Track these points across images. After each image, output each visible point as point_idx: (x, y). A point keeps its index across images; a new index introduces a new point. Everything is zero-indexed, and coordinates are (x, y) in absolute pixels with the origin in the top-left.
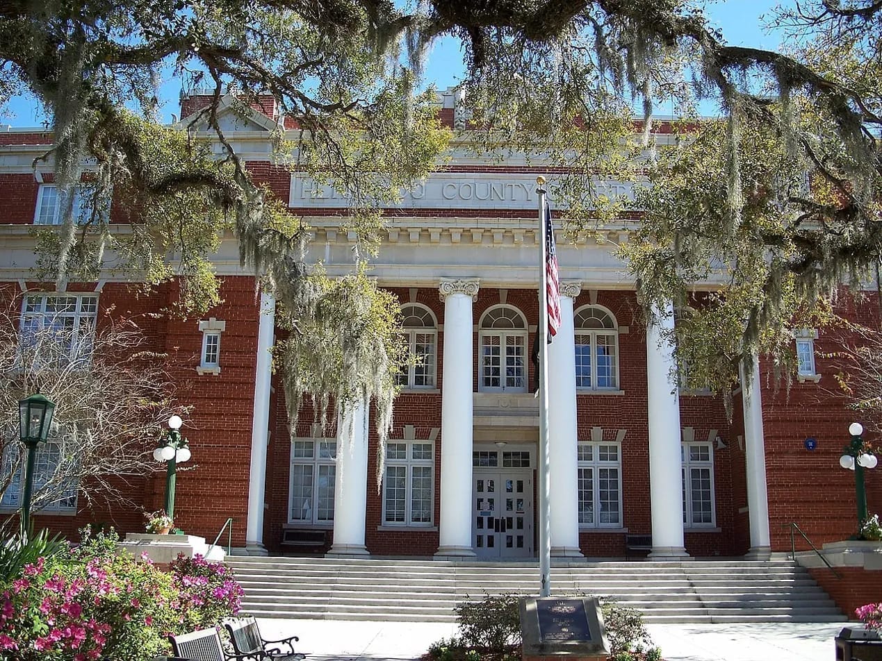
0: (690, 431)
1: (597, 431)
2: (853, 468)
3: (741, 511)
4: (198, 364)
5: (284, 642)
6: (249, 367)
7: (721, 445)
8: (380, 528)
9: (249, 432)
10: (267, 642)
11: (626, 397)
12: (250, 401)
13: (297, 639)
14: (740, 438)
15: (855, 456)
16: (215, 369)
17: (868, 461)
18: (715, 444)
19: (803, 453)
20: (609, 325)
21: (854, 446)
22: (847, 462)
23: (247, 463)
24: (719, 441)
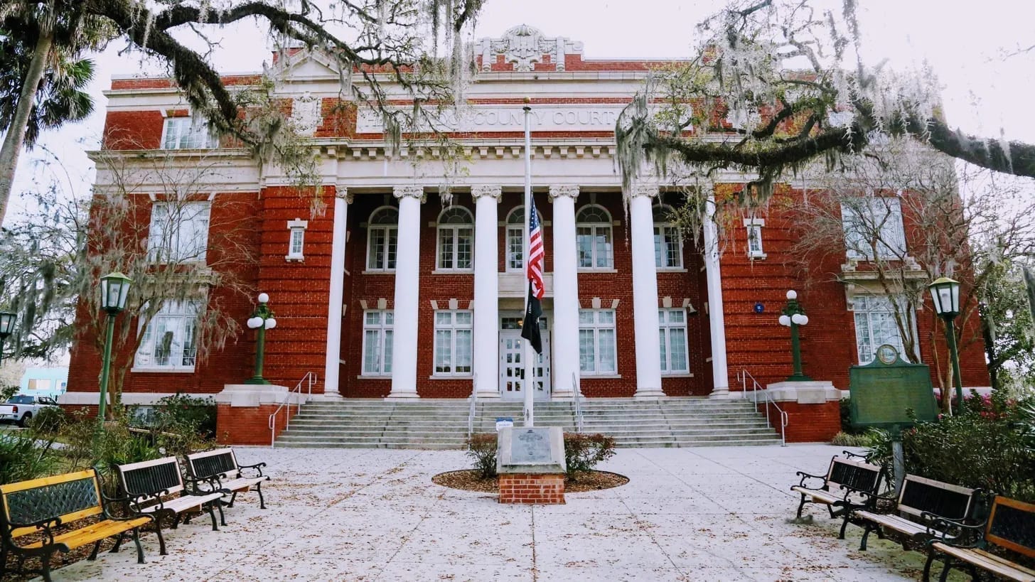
0: (668, 301)
1: (596, 301)
2: (789, 325)
3: (708, 360)
4: (287, 254)
5: (254, 467)
6: (326, 255)
7: (692, 310)
8: (431, 378)
9: (326, 304)
10: (242, 467)
11: (618, 274)
12: (327, 280)
13: (264, 465)
14: (706, 304)
15: (790, 316)
16: (299, 256)
17: (800, 319)
18: (688, 309)
19: (753, 314)
20: (605, 219)
21: (790, 309)
22: (784, 320)
23: (324, 328)
24: (691, 307)
